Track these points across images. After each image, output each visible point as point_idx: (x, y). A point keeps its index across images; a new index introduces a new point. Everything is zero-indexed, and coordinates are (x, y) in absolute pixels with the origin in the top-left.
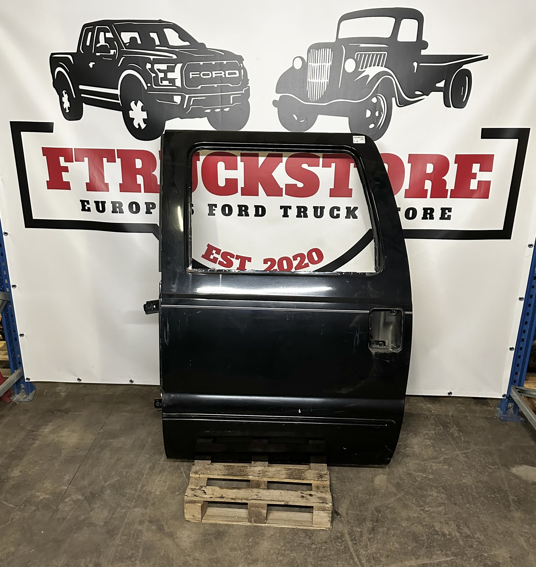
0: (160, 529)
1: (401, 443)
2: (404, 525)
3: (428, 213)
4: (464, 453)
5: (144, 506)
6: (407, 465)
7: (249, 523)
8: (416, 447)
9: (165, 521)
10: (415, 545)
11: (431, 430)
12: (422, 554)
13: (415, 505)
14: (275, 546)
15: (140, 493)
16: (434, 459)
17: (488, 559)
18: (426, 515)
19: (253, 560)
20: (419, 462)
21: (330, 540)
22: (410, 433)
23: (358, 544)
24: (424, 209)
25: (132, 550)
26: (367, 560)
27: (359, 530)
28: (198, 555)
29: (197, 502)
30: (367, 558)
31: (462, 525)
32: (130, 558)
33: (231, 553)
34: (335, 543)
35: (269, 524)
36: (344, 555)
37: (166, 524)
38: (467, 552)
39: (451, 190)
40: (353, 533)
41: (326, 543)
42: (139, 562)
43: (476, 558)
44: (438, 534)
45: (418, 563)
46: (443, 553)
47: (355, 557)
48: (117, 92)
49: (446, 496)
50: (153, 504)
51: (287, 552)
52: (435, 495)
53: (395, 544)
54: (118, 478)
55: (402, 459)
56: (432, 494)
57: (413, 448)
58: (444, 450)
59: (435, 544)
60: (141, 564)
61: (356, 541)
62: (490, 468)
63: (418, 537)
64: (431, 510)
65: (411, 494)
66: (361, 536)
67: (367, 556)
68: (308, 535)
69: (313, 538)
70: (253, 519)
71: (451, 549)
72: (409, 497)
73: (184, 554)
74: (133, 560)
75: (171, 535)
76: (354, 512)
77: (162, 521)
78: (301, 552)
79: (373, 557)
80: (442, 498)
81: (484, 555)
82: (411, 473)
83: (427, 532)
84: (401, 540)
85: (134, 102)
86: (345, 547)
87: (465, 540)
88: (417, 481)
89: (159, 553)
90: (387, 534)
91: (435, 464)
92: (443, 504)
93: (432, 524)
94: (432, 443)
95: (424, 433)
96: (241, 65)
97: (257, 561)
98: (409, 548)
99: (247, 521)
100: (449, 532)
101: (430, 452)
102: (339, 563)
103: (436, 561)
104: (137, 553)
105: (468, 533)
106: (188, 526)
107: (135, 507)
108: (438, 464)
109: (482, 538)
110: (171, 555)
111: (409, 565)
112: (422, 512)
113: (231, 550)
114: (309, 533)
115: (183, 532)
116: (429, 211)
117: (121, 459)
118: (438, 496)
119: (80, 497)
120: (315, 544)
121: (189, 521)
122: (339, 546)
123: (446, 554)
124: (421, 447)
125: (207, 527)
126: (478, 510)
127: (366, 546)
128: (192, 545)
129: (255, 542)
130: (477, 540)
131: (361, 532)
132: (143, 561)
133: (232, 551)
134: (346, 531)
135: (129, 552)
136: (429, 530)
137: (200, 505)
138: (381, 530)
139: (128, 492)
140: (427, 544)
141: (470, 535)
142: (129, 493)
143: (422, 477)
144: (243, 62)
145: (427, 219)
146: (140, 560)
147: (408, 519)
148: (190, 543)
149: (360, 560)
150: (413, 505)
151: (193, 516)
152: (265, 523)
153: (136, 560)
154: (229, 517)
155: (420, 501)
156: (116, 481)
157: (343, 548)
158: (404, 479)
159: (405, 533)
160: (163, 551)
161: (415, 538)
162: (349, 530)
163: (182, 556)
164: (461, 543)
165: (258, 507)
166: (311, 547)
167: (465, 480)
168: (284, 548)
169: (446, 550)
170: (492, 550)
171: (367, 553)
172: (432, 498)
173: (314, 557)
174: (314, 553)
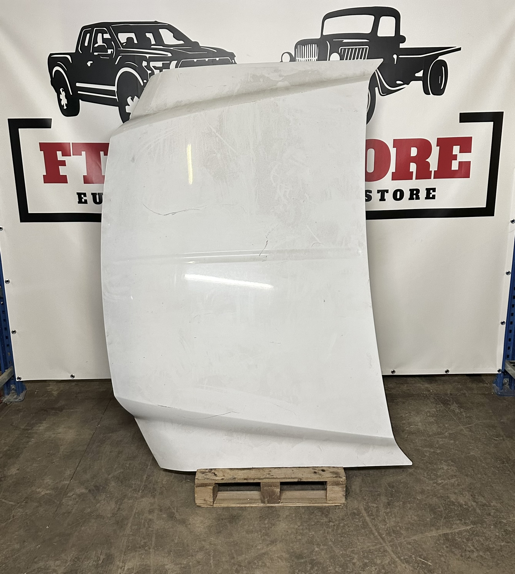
0: (171, 516)
1: (405, 421)
2: (419, 498)
3: (414, 194)
4: (467, 428)
5: (151, 496)
6: (414, 442)
7: (262, 504)
8: (420, 424)
9: (175, 508)
10: (433, 516)
11: (432, 408)
12: (441, 524)
13: (427, 479)
14: (292, 526)
15: (147, 483)
16: (439, 435)
17: (507, 525)
18: (440, 488)
19: (271, 541)
20: (425, 438)
21: (347, 517)
22: (412, 412)
23: (376, 519)
24: (410, 190)
25: (144, 539)
26: (387, 533)
27: (375, 505)
28: (214, 540)
29: (208, 485)
30: (387, 532)
31: (476, 495)
32: (143, 547)
33: (247, 535)
34: (353, 519)
35: (282, 504)
36: (363, 530)
37: (177, 511)
38: (485, 520)
39: (434, 171)
40: (369, 509)
41: (343, 519)
42: (153, 550)
43: (495, 525)
44: (454, 505)
45: (439, 534)
46: (462, 522)
47: (374, 531)
48: (115, 88)
49: (456, 469)
50: (161, 493)
51: (305, 531)
52: (445, 468)
53: (413, 516)
54: (122, 470)
55: (407, 437)
56: (443, 468)
57: (418, 426)
58: (448, 426)
59: (453, 514)
60: (155, 552)
61: (373, 516)
62: (495, 440)
63: (435, 509)
64: (444, 483)
65: (422, 469)
66: (378, 511)
67: (387, 530)
68: (324, 514)
69: (330, 516)
70: (266, 499)
71: (469, 518)
72: (420, 471)
73: (200, 540)
74: (146, 548)
75: (183, 522)
76: (367, 489)
77: (172, 509)
78: (320, 530)
79: (393, 531)
80: (453, 470)
81: (503, 522)
82: (419, 449)
83: (444, 503)
84: (418, 513)
85: (130, 97)
86: (363, 522)
87: (482, 508)
88: (426, 456)
89: (173, 540)
90: (404, 507)
91: (441, 439)
92: (455, 476)
93: (446, 495)
94: (435, 420)
95: (426, 411)
96: (233, 61)
97: (276, 542)
98: (427, 520)
99: (260, 502)
100: (465, 502)
101: (435, 428)
102: (359, 538)
103: (457, 531)
104: (150, 542)
105: (484, 502)
106: (200, 513)
107: (142, 497)
108: (444, 439)
109: (499, 505)
110: (185, 541)
111: (430, 536)
112: (435, 485)
113: (248, 532)
114: (324, 511)
115: (196, 519)
116: (415, 192)
117: (122, 451)
118: (448, 469)
119: (84, 491)
120: (332, 522)
121: (200, 506)
122: (357, 522)
123: (465, 523)
124: (425, 424)
125: (220, 511)
126: (490, 480)
127: (384, 521)
128: (207, 530)
129: (271, 524)
130: (494, 508)
131: (377, 507)
132: (158, 549)
133: (248, 534)
134: (362, 507)
135: (141, 541)
136: (445, 501)
137: (211, 487)
138: (397, 504)
139: (133, 483)
140: (445, 515)
141: (486, 504)
142: (135, 484)
143: (429, 451)
144: (235, 58)
145: (413, 199)
146: (154, 548)
147: (422, 492)
148: (204, 528)
149: (380, 535)
150: (426, 479)
151: (205, 500)
152: (279, 503)
153: (149, 548)
154: (241, 499)
155: (432, 474)
156: (120, 473)
157: (361, 524)
158: (413, 455)
159: (421, 506)
160: (177, 538)
161: (433, 509)
162: (365, 506)
163: (197, 542)
164: (478, 511)
165: (271, 486)
166: (329, 525)
167: (473, 452)
168: (301, 527)
169: (465, 519)
170: (509, 516)
171: (386, 527)
172: (443, 471)
173: (334, 534)
174: (333, 531)
